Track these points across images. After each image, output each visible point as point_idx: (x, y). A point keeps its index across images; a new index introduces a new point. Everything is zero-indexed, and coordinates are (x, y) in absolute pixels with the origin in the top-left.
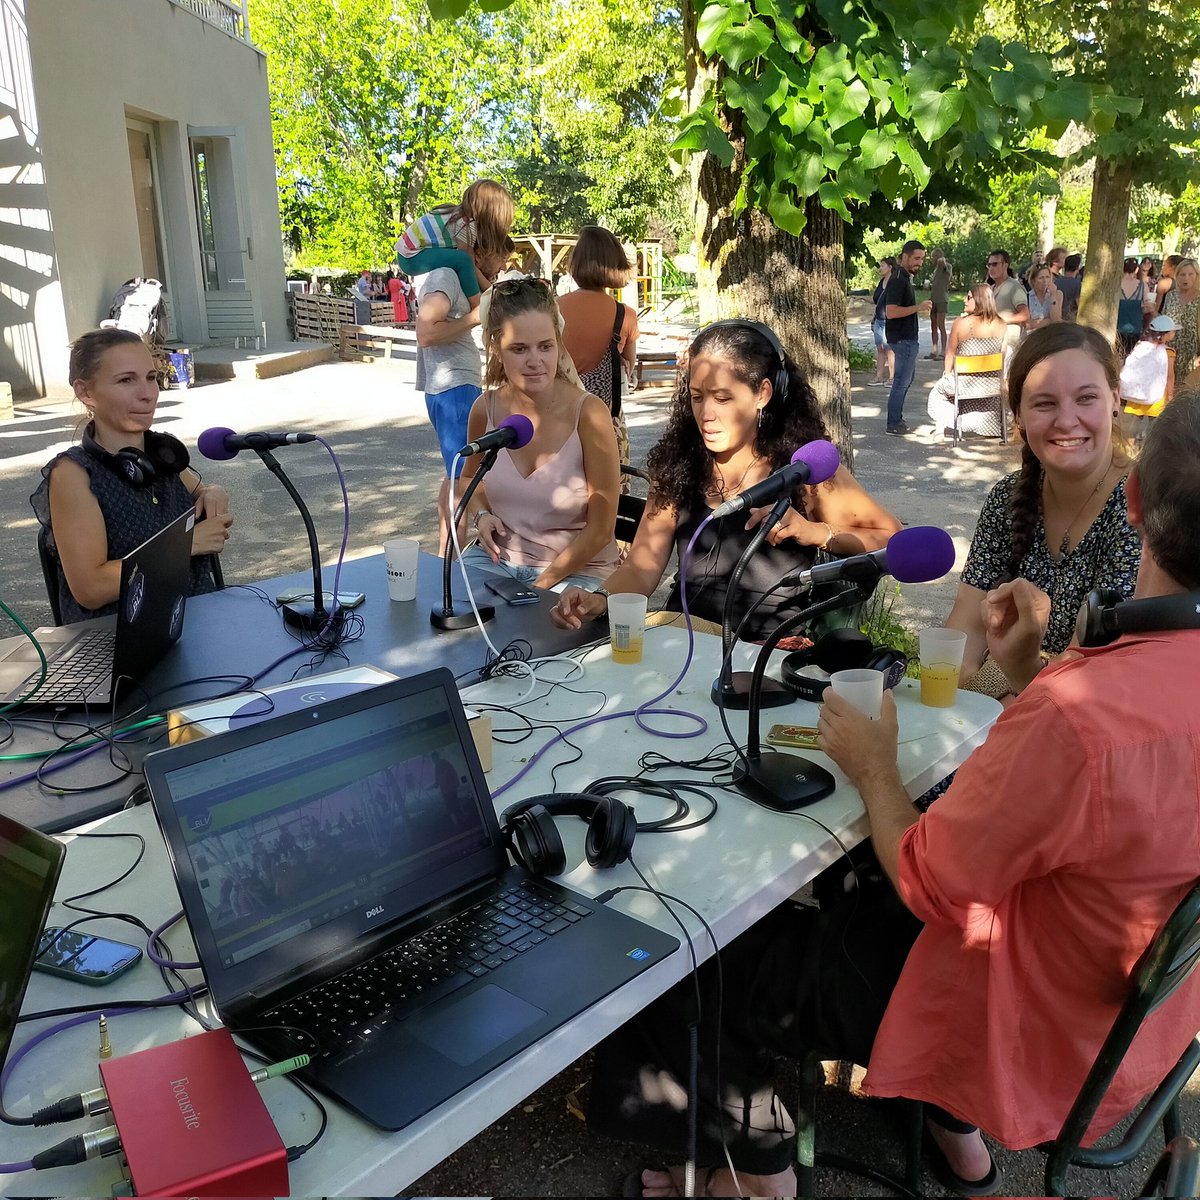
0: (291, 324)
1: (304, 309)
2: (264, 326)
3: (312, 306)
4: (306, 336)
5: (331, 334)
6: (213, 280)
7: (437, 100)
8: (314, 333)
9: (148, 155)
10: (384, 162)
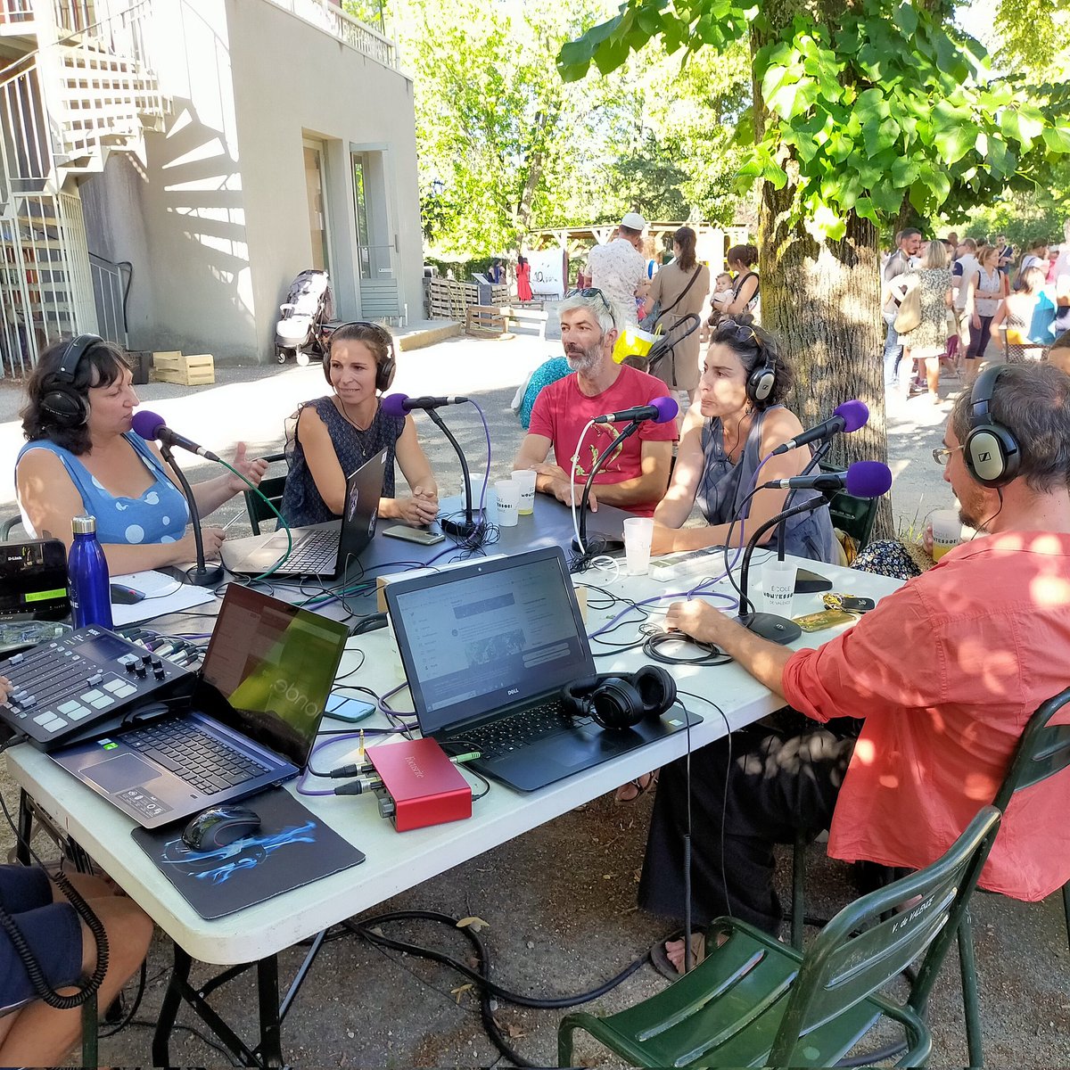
0: (427, 305)
1: (437, 292)
2: (406, 308)
3: (444, 290)
4: (439, 315)
5: (458, 313)
6: (366, 267)
7: (552, 107)
8: (445, 312)
9: (318, 167)
10: (506, 163)
